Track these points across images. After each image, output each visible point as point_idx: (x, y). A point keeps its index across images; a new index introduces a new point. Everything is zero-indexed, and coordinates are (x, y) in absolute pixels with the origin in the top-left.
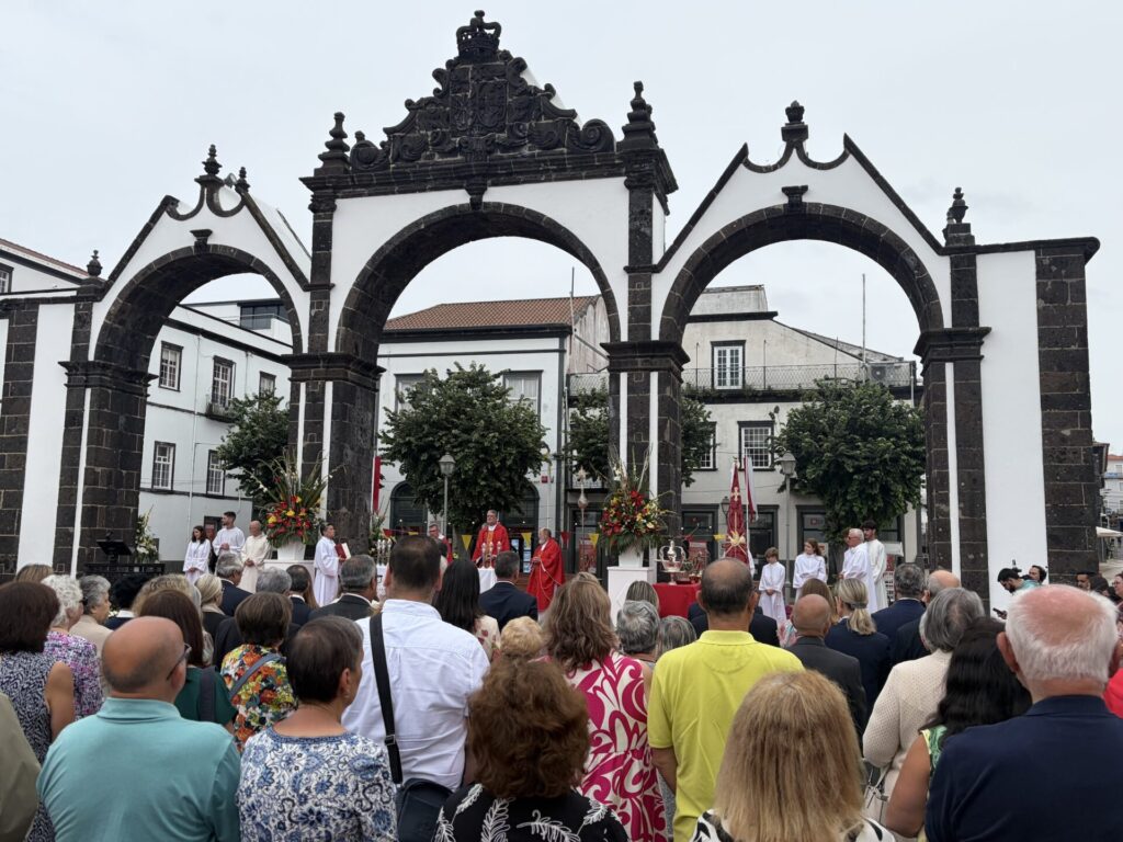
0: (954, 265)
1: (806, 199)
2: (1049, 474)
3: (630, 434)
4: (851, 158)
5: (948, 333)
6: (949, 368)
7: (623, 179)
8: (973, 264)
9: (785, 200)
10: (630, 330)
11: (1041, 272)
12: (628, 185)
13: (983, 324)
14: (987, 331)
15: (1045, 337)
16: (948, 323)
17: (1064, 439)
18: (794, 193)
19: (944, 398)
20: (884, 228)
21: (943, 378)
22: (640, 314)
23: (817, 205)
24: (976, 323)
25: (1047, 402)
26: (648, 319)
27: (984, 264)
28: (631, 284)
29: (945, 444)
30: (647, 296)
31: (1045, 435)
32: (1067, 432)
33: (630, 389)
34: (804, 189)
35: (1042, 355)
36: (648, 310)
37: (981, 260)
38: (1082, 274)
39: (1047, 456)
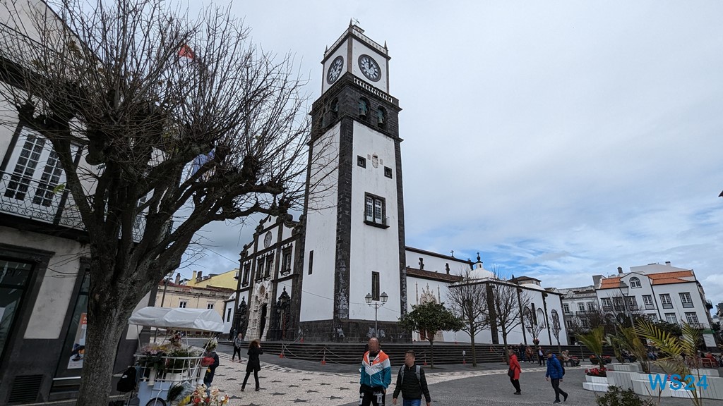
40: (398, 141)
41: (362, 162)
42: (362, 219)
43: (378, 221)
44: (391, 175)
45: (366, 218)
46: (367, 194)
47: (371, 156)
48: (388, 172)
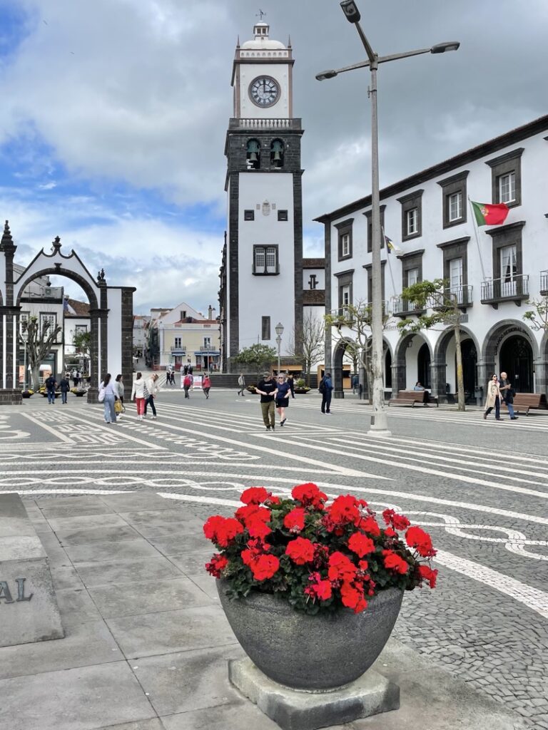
0: (102, 291)
1: (61, 267)
2: (123, 348)
3: (7, 334)
4: (74, 256)
5: (99, 310)
6: (99, 319)
7: (4, 253)
8: (106, 291)
9: (55, 267)
10: (7, 302)
11: (123, 295)
12: (5, 255)
13: (108, 308)
14: (109, 310)
15: (123, 312)
16: (99, 307)
17: (126, 339)
18: (58, 265)
19: (97, 327)
20: (83, 278)
21: (97, 322)
22: (10, 298)
23: (64, 269)
24: (106, 308)
25: (123, 330)
26: (12, 299)
27: (109, 291)
28: (7, 287)
29: (97, 340)
30: (12, 291)
31: (123, 339)
32: (127, 338)
33: (7, 320)
34: (60, 264)
35: (122, 318)
36: (12, 296)
37: (108, 290)
38: (132, 296)
39: (122, 344)
40: (298, 173)
41: (250, 215)
42: (251, 271)
43: (271, 269)
44: (287, 217)
45: (254, 269)
46: (256, 247)
47: (261, 205)
48: (282, 215)
